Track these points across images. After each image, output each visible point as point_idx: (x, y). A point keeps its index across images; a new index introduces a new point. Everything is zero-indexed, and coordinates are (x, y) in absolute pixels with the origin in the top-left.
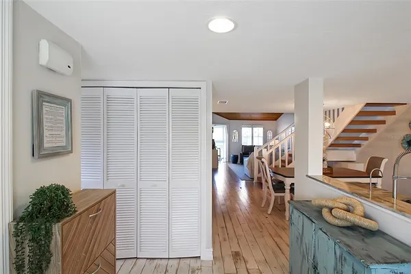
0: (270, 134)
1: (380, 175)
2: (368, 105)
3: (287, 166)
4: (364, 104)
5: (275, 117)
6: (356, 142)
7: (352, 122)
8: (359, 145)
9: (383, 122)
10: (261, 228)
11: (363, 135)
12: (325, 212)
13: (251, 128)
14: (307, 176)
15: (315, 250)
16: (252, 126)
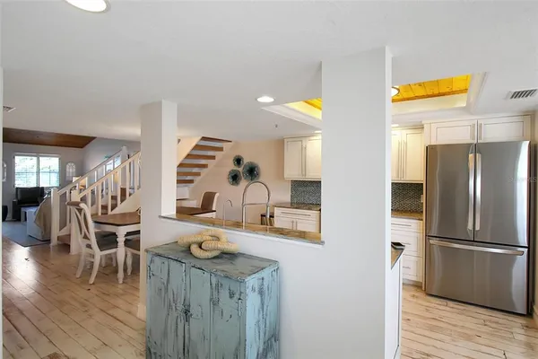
0: (71, 169)
1: (214, 209)
2: (204, 139)
3: (110, 212)
4: (200, 138)
5: (81, 142)
6: (189, 178)
7: (189, 156)
8: (191, 181)
9: (213, 158)
10: (84, 306)
11: (195, 170)
12: (194, 249)
13: (35, 159)
14: (161, 217)
15: (186, 293)
16: (38, 154)
